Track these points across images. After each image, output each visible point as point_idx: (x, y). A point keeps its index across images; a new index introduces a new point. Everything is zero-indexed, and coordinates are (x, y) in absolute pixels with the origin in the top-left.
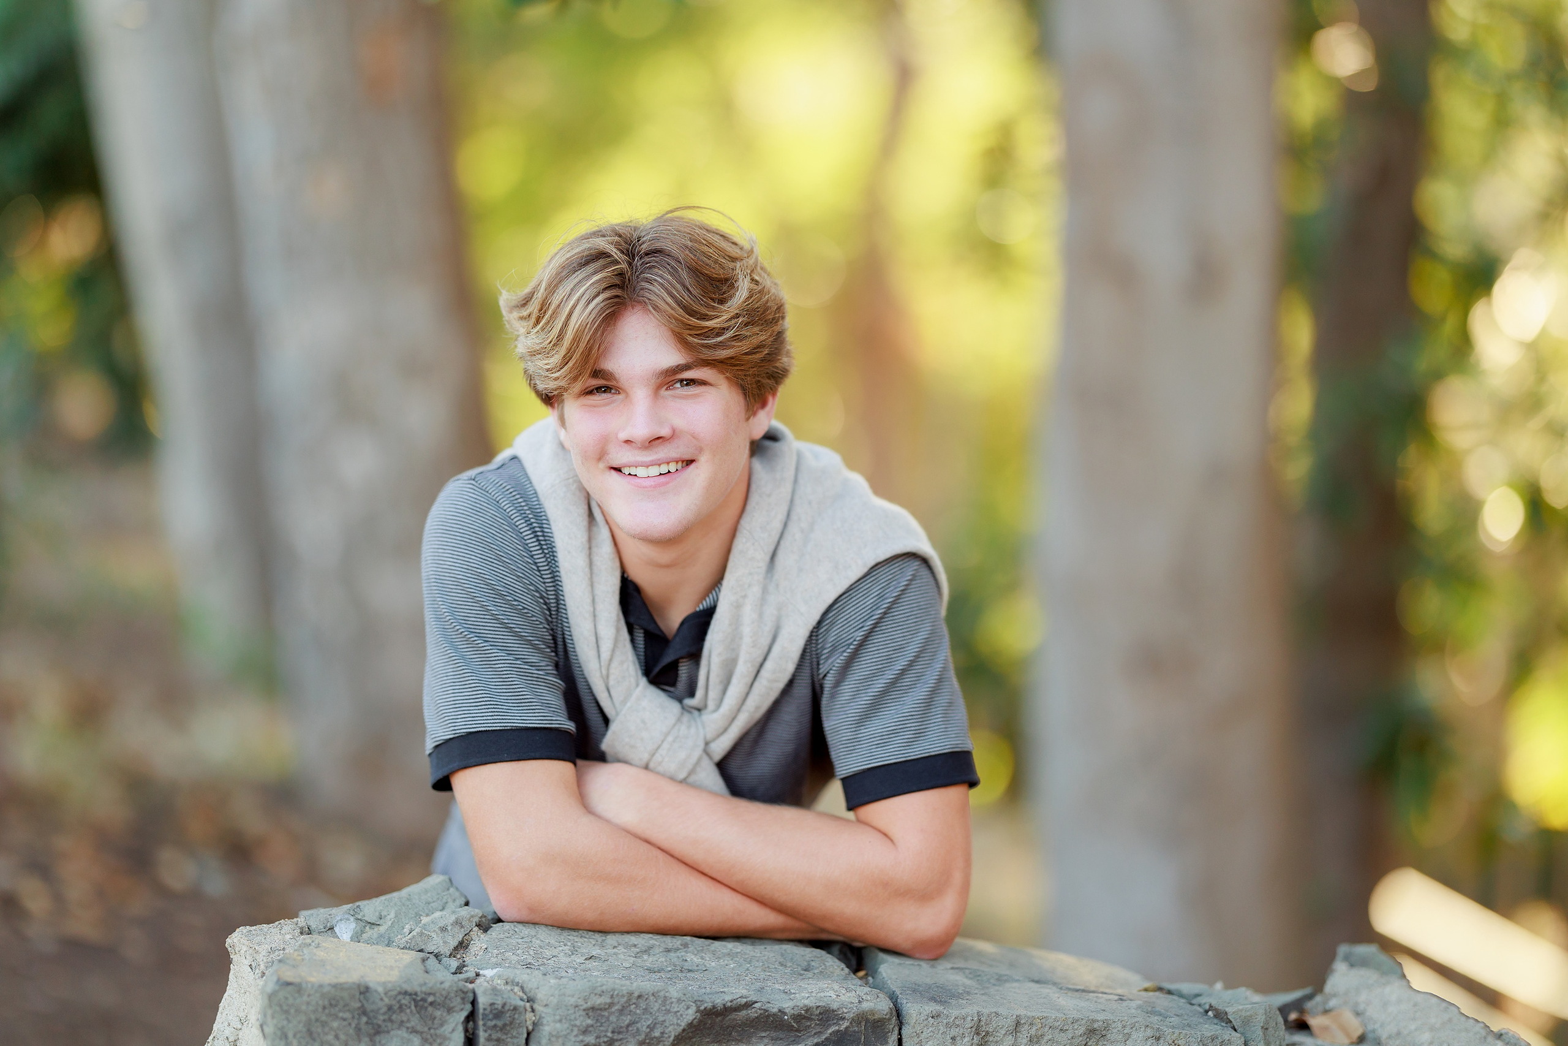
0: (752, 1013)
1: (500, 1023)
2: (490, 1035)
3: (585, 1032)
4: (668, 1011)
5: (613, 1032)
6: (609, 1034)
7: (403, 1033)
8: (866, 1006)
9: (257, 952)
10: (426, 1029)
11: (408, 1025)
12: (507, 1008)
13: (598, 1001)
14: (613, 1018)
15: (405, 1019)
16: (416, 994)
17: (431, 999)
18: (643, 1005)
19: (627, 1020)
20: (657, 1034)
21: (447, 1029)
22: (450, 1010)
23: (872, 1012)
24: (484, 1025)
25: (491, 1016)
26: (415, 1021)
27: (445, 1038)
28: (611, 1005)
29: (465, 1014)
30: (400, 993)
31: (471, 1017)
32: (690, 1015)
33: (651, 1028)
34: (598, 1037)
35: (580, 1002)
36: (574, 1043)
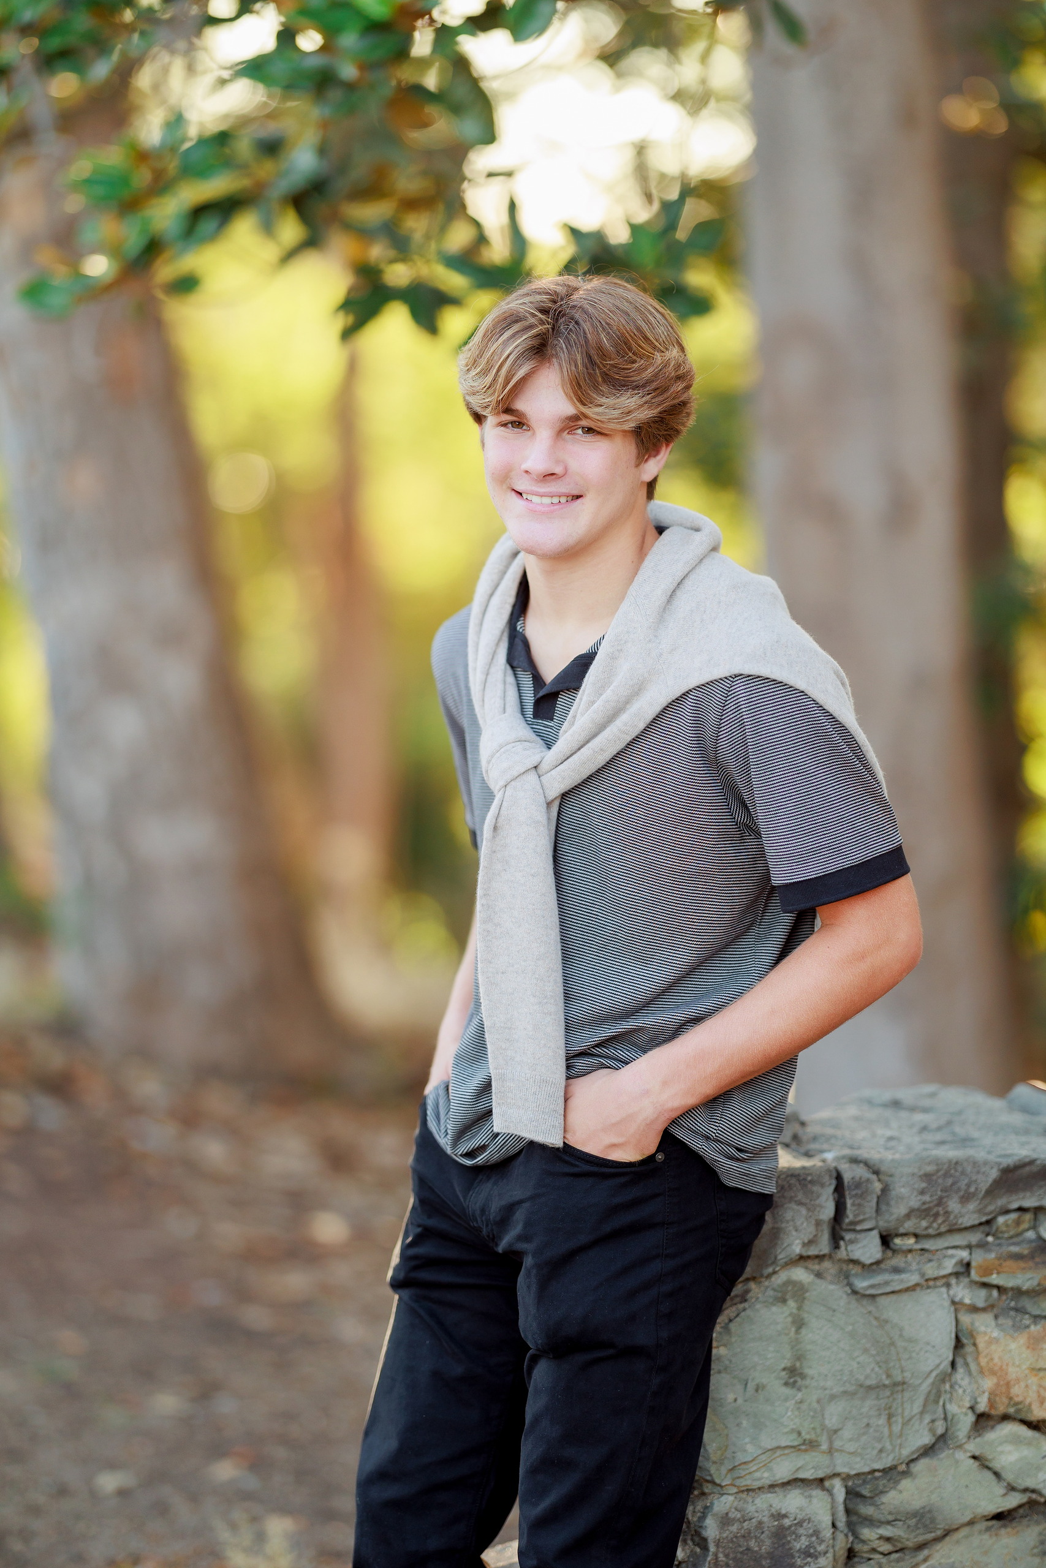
0: (1034, 1169)
1: (859, 1192)
2: (854, 1201)
3: (922, 1192)
4: (978, 1172)
5: (942, 1191)
6: (939, 1193)
7: (793, 1206)
10: (808, 1201)
11: (796, 1199)
12: (863, 1179)
13: (930, 1169)
14: (940, 1181)
15: (793, 1194)
16: (799, 1175)
17: (809, 1178)
18: (960, 1169)
19: (950, 1181)
20: (972, 1189)
21: (823, 1198)
22: (823, 1185)
24: (849, 1194)
25: (853, 1187)
26: (801, 1196)
27: (821, 1206)
28: (938, 1171)
29: (832, 1187)
30: (787, 1176)
31: (839, 1188)
32: (994, 1174)
33: (968, 1185)
34: (931, 1196)
35: (916, 1171)
36: (915, 1202)
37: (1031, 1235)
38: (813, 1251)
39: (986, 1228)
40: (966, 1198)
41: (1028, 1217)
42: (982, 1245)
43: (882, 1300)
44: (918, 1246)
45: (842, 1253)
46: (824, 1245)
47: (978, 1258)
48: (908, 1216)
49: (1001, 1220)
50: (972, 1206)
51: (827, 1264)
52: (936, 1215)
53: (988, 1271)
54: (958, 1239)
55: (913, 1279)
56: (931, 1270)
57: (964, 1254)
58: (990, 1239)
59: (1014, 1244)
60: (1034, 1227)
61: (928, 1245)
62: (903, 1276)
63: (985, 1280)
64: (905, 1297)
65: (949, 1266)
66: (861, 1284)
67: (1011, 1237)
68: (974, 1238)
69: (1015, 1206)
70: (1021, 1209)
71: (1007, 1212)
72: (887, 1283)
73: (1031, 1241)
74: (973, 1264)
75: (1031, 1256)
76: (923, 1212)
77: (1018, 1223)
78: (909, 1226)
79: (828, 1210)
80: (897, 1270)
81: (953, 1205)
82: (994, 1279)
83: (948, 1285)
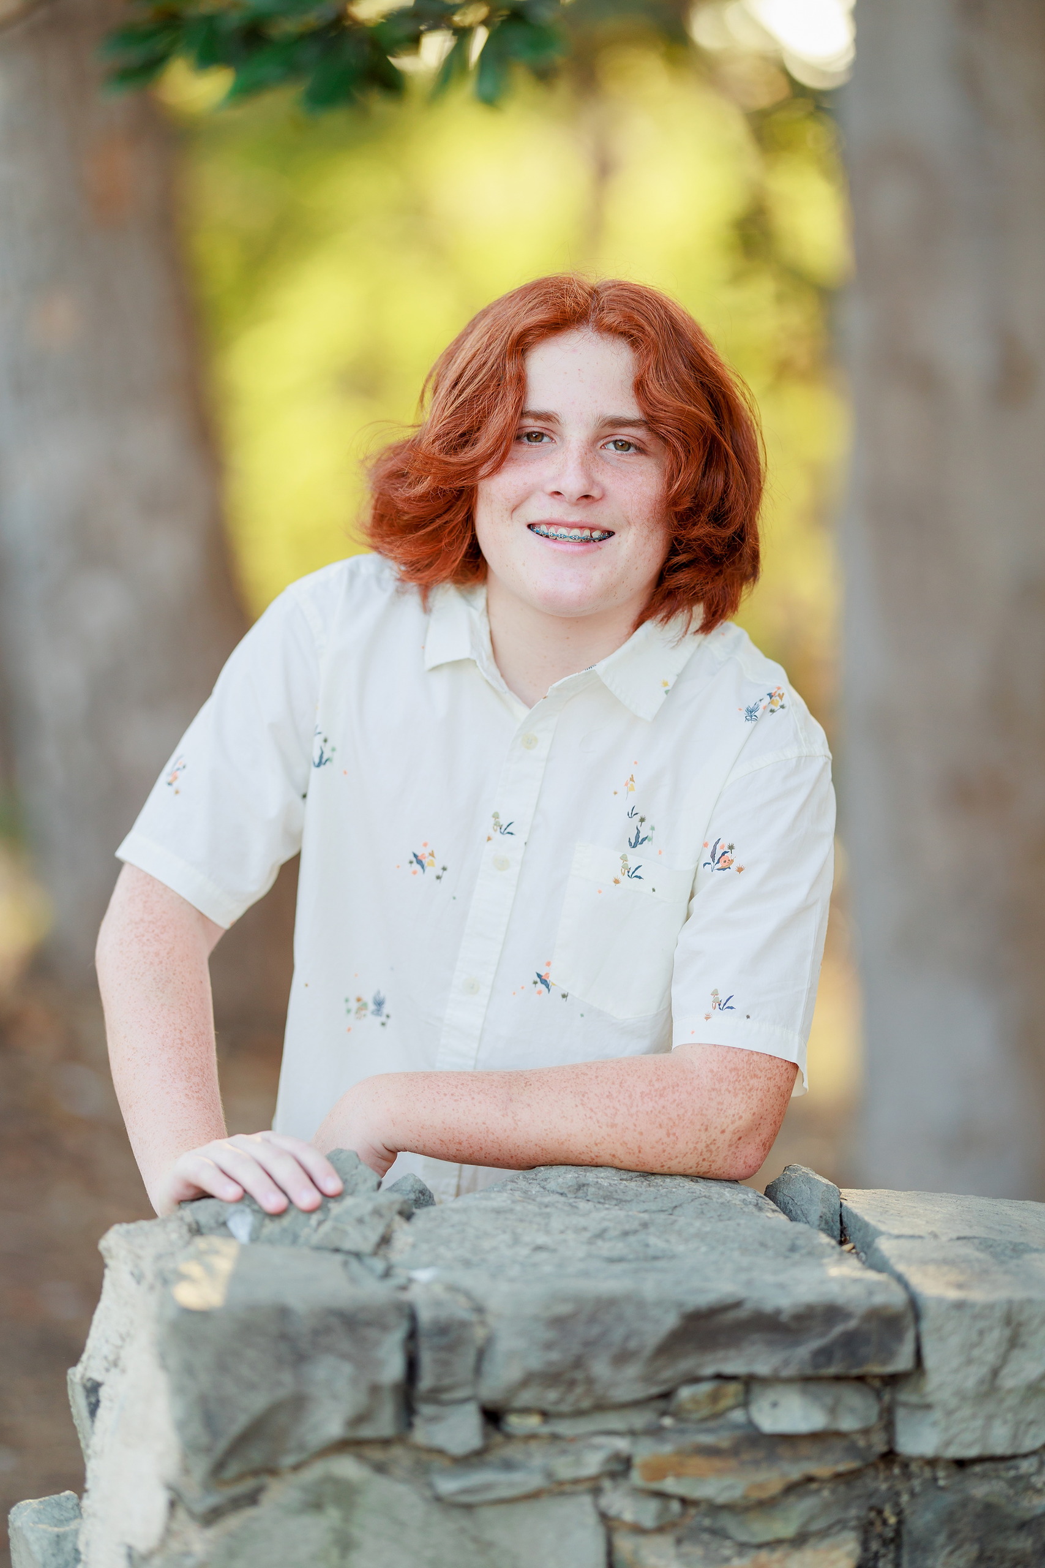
0: (742, 1314)
1: (446, 1341)
2: (435, 1356)
3: (549, 1346)
4: (644, 1318)
5: (581, 1345)
6: (577, 1348)
7: (331, 1358)
8: (879, 1299)
9: (139, 1257)
10: (359, 1353)
11: (338, 1349)
12: (452, 1322)
13: (564, 1309)
14: (580, 1329)
15: (333, 1341)
17: (363, 1318)
18: (614, 1311)
19: (596, 1330)
20: (632, 1345)
21: (383, 1350)
22: (386, 1328)
23: (885, 1307)
24: (428, 1344)
25: (435, 1335)
26: (345, 1345)
27: (381, 1362)
28: (577, 1313)
29: (404, 1332)
30: (326, 1312)
31: (412, 1336)
32: (670, 1321)
33: (627, 1338)
34: (563, 1353)
35: (540, 1312)
36: (535, 1361)
37: (738, 1416)
38: (367, 1431)
39: (661, 1405)
40: (622, 1358)
41: (733, 1388)
42: (655, 1432)
43: (485, 1513)
44: (545, 1430)
45: (417, 1437)
46: (385, 1423)
47: (644, 1452)
48: (527, 1381)
49: (685, 1393)
50: (632, 1370)
51: (397, 1451)
52: (572, 1384)
53: (658, 1471)
54: (614, 1421)
55: (534, 1481)
56: (565, 1469)
57: (622, 1445)
58: (667, 1421)
59: (708, 1431)
60: (745, 1404)
61: (563, 1428)
62: (517, 1477)
63: (656, 1486)
64: (522, 1508)
65: (593, 1463)
66: (448, 1485)
67: (704, 1420)
68: (640, 1419)
69: (709, 1370)
70: (720, 1377)
71: (695, 1380)
72: (488, 1487)
73: (736, 1426)
74: (637, 1461)
75: (734, 1451)
76: (551, 1377)
77: (715, 1397)
78: (526, 1398)
79: (393, 1369)
80: (508, 1466)
81: (600, 1368)
82: (670, 1485)
83: (596, 1491)
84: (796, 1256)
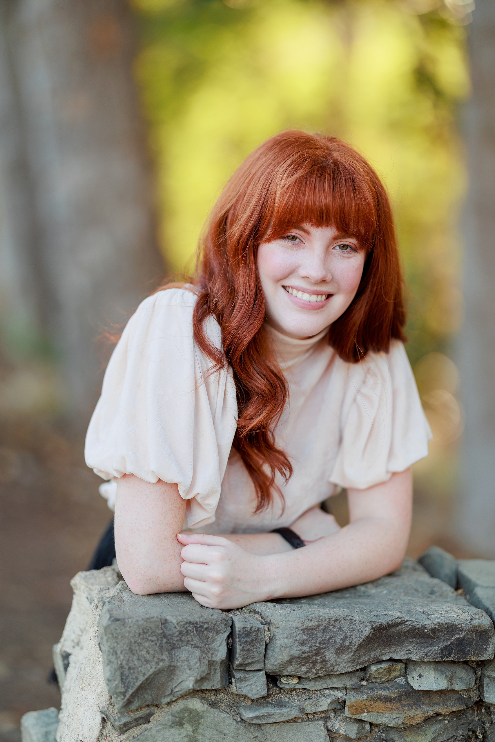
0: (405, 628)
1: (249, 640)
2: (243, 647)
3: (303, 644)
4: (354, 629)
5: (320, 643)
6: (318, 645)
7: (189, 648)
8: (476, 622)
9: (91, 590)
10: (203, 645)
11: (192, 643)
12: (253, 630)
13: (310, 624)
14: (319, 635)
15: (190, 639)
16: (196, 623)
17: (206, 626)
18: (338, 626)
19: (328, 635)
20: (347, 644)
21: (216, 644)
22: (218, 632)
23: (480, 626)
24: (239, 641)
25: (243, 635)
26: (196, 640)
27: (215, 650)
28: (318, 626)
29: (227, 634)
30: (187, 623)
31: (231, 635)
32: (367, 631)
33: (344, 640)
34: (310, 647)
35: (299, 625)
36: (295, 652)
37: (401, 681)
38: (206, 686)
39: (362, 674)
40: (341, 650)
41: (399, 666)
42: (358, 689)
43: (267, 728)
44: (300, 686)
45: (234, 688)
46: (216, 682)
47: (352, 698)
48: (290, 662)
49: (374, 668)
50: (346, 657)
51: (222, 695)
52: (315, 662)
53: (359, 709)
54: (336, 683)
55: (295, 713)
56: (309, 707)
57: (340, 695)
58: (364, 683)
59: (384, 689)
60: (405, 675)
61: (309, 685)
62: (284, 710)
63: (357, 717)
64: (287, 726)
65: (324, 704)
66: (248, 715)
67: (384, 682)
68: (349, 682)
69: (387, 657)
70: (391, 660)
71: (380, 662)
72: (270, 715)
73: (401, 686)
74: (347, 703)
75: (399, 699)
76: (303, 659)
77: (389, 671)
78: (290, 669)
79: (222, 653)
80: (281, 705)
81: (330, 655)
82: (364, 716)
83: (326, 719)
84: (434, 597)
